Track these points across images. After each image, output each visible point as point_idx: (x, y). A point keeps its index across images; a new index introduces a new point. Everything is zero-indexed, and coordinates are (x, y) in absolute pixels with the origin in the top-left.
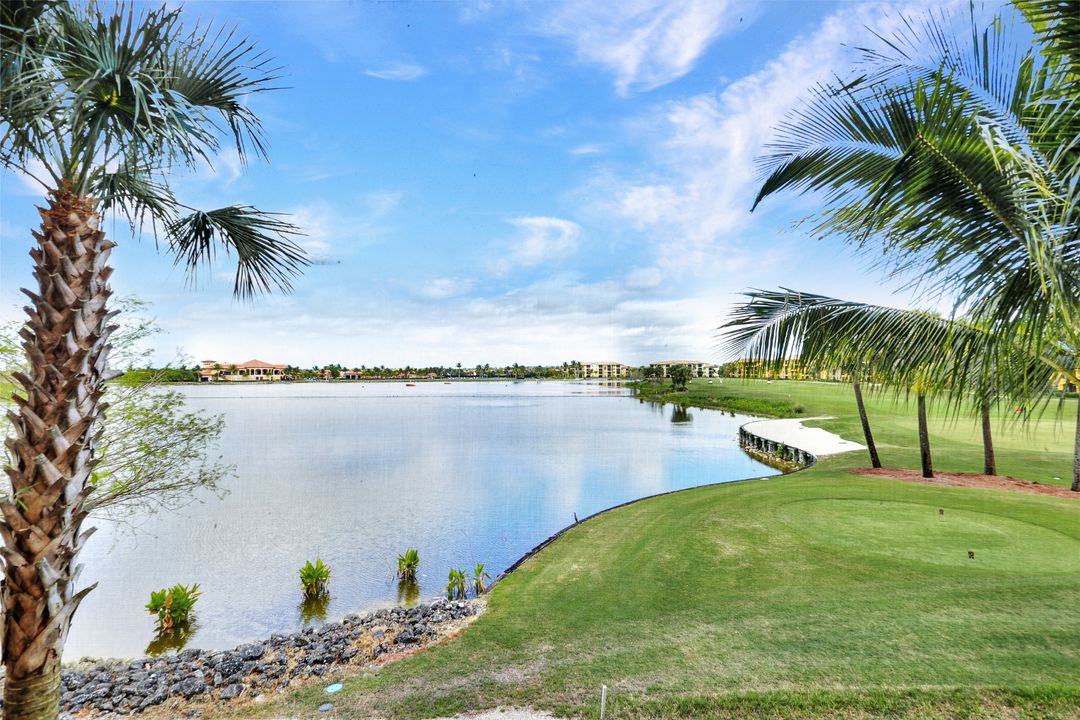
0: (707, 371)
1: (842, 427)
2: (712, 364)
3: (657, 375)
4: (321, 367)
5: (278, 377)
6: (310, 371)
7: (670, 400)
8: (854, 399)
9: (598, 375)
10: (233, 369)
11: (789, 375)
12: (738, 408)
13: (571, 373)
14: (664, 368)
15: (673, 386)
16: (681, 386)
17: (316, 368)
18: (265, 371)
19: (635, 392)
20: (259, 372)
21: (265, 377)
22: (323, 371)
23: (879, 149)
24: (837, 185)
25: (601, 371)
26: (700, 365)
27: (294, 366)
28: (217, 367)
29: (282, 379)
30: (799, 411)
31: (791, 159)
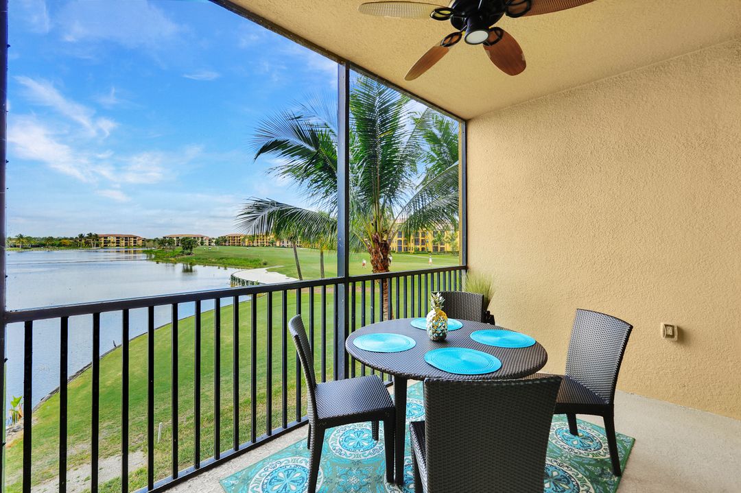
0: (207, 241)
1: (287, 270)
2: (210, 237)
3: (169, 244)
7: (180, 261)
8: (294, 256)
9: (115, 244)
11: (259, 244)
12: (229, 264)
13: (87, 243)
14: (175, 239)
15: (183, 252)
16: (189, 251)
19: (151, 256)
23: (307, 146)
24: (292, 156)
25: (118, 242)
26: (202, 238)
30: (265, 264)
31: (274, 140)
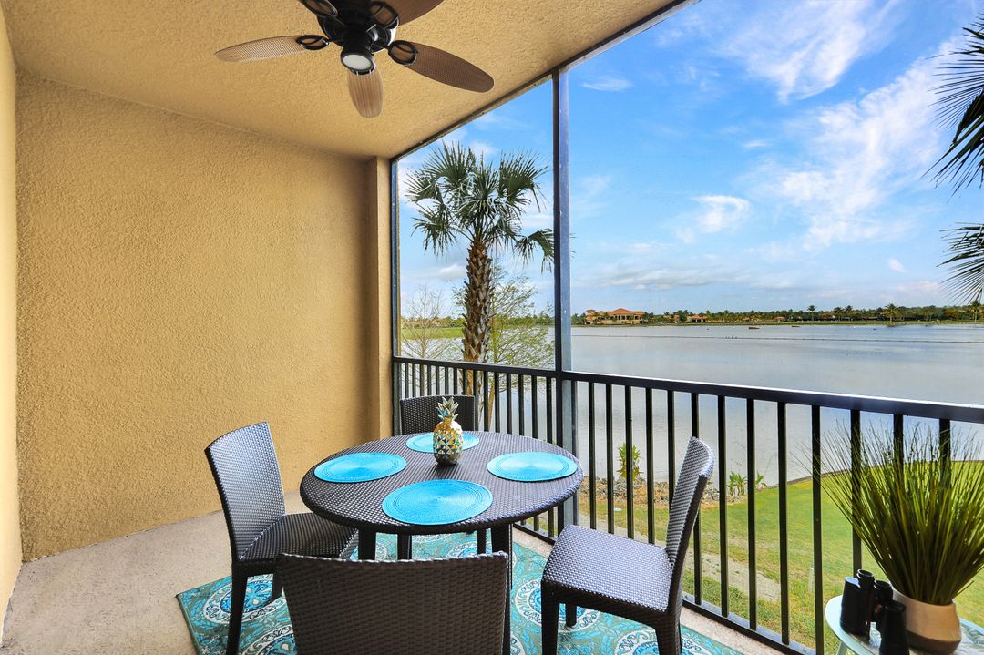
4: (671, 313)
5: (637, 321)
6: (662, 317)
10: (606, 316)
17: (667, 314)
18: (628, 317)
20: (624, 318)
21: (628, 322)
22: (673, 316)
27: (649, 312)
28: (596, 314)
29: (641, 323)
